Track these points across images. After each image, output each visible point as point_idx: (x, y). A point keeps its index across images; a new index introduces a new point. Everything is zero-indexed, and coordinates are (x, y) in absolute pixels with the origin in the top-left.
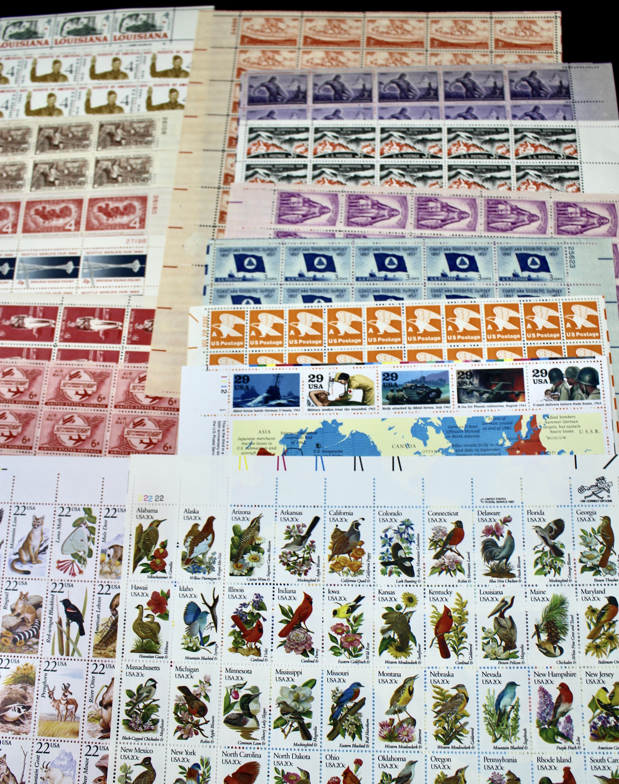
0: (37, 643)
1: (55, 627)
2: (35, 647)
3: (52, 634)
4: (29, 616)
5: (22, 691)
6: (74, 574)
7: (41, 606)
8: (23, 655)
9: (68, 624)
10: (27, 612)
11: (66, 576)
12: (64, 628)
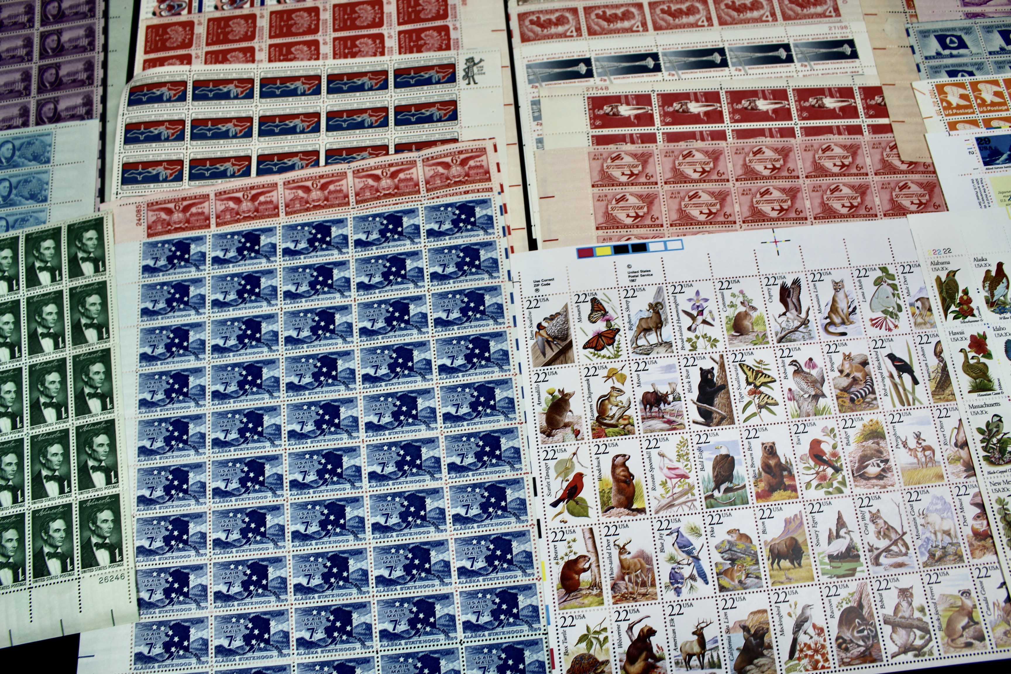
0: (876, 399)
1: (888, 381)
2: (874, 402)
3: (887, 387)
4: (859, 375)
5: (875, 446)
6: (890, 330)
7: (868, 364)
8: (865, 412)
9: (900, 377)
10: (856, 371)
11: (883, 332)
12: (897, 380)
